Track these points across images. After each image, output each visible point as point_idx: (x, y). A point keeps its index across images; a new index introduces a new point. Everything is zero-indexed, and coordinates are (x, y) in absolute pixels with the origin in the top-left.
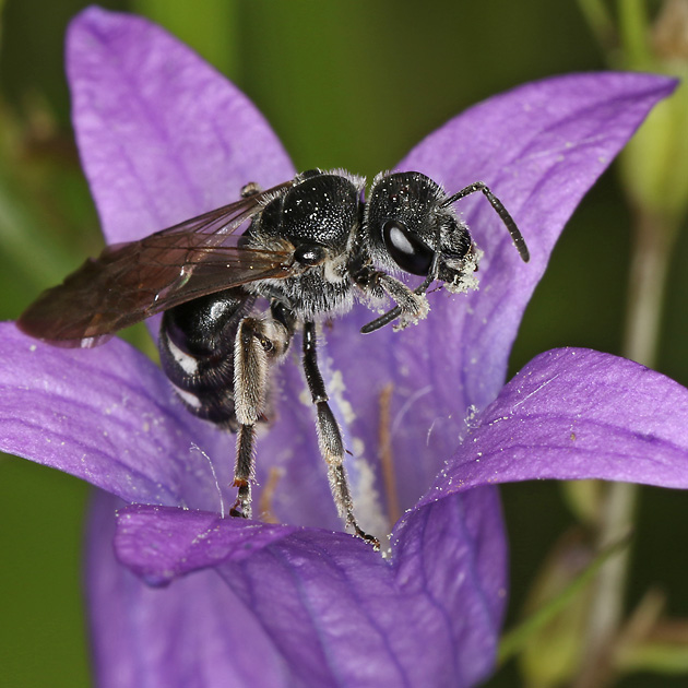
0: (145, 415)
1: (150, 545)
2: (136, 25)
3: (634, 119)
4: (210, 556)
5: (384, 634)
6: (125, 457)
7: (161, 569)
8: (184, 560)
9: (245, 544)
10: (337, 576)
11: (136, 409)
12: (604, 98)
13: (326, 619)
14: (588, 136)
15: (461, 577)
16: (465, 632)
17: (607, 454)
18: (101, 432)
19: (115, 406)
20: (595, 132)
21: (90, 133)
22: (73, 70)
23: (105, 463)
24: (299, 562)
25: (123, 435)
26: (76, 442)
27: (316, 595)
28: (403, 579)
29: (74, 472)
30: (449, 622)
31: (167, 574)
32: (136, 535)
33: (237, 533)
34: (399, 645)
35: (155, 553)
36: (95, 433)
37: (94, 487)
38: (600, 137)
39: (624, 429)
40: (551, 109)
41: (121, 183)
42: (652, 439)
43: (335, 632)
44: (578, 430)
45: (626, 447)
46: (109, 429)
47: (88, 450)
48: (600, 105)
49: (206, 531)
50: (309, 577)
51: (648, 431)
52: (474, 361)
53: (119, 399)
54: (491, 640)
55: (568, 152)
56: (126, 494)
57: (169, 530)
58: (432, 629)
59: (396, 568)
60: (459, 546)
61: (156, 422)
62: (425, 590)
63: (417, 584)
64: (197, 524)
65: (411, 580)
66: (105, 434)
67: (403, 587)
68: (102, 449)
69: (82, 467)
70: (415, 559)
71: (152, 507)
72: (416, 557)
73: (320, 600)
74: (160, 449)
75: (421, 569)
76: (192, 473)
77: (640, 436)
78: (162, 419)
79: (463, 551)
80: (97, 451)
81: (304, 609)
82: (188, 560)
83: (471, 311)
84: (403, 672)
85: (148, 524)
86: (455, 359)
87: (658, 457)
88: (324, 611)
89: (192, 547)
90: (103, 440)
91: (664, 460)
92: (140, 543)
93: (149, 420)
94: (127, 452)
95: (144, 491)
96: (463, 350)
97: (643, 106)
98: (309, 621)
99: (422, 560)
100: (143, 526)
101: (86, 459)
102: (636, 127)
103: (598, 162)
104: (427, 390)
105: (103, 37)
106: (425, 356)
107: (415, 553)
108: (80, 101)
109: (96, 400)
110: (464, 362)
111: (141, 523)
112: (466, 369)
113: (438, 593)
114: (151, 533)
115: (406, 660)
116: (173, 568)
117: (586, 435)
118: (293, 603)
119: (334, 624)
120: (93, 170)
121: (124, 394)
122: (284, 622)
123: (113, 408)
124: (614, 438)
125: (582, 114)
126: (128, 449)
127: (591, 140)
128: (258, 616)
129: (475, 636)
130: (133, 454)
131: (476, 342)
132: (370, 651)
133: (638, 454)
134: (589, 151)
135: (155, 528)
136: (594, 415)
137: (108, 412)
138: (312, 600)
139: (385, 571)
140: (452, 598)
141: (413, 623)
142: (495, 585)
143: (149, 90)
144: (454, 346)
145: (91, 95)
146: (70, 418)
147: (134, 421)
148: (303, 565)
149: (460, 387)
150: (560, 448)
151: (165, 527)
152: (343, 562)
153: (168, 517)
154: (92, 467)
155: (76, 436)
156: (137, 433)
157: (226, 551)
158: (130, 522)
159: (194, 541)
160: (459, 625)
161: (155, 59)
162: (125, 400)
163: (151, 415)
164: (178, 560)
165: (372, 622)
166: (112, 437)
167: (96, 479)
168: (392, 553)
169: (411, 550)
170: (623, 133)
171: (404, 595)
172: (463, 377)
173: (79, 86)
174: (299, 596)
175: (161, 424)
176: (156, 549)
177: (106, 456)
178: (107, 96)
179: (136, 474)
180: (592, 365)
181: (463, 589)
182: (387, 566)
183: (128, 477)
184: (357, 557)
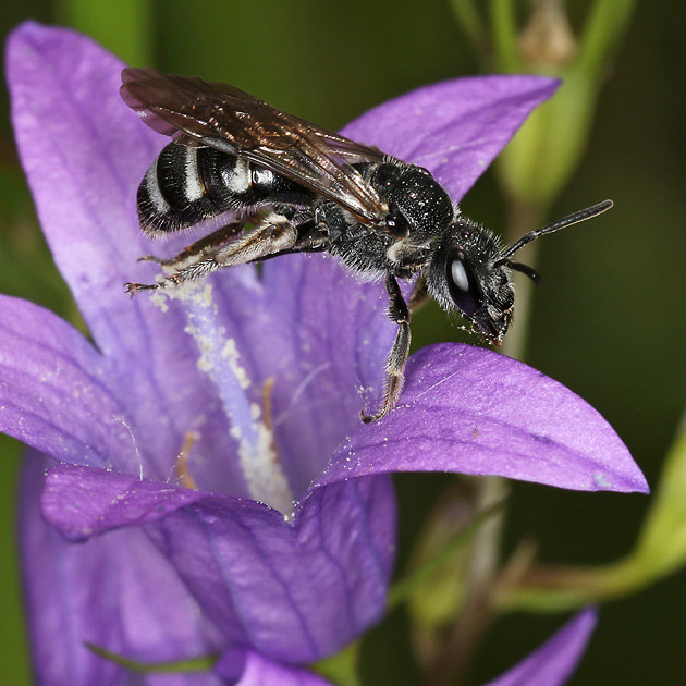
0: (76, 383)
1: (73, 504)
2: (68, 36)
3: (512, 124)
4: (126, 516)
5: (286, 586)
6: (58, 420)
7: (81, 526)
8: (102, 518)
9: (158, 507)
10: (244, 534)
11: (69, 378)
12: (488, 101)
13: (235, 570)
14: (472, 139)
15: (354, 534)
16: (359, 583)
17: (508, 453)
18: (37, 398)
19: (50, 374)
20: (478, 135)
21: (27, 131)
22: (12, 75)
23: (40, 426)
24: (211, 520)
25: (56, 401)
26: (14, 406)
27: (226, 549)
28: (304, 538)
29: (12, 434)
30: (344, 575)
31: (86, 531)
32: (61, 493)
33: (153, 496)
34: (299, 595)
35: (76, 511)
36: (31, 398)
37: (30, 447)
38: (481, 141)
39: (522, 430)
40: (440, 113)
41: (55, 175)
42: (547, 441)
43: (242, 582)
44: (479, 428)
45: (524, 447)
46: (44, 395)
47: (25, 414)
48: (484, 108)
49: (125, 492)
50: (219, 533)
51: (543, 433)
52: (366, 342)
53: (53, 368)
54: (381, 590)
55: (451, 155)
56: (58, 454)
57: (91, 490)
58: (330, 581)
59: (297, 529)
60: (352, 507)
61: (85, 390)
62: (323, 548)
63: (315, 543)
64: (117, 486)
65: (310, 539)
66: (41, 399)
67: (303, 545)
68: (38, 413)
69: (19, 429)
70: (314, 521)
71: (77, 468)
72: (315, 519)
73: (229, 553)
74: (89, 414)
75: (320, 530)
76: (116, 435)
77: (537, 438)
78: (91, 387)
79: (356, 511)
80: (33, 415)
81: (214, 560)
82: (106, 519)
83: (363, 298)
84: (302, 619)
85: (72, 484)
86: (349, 339)
87: (554, 459)
88: (232, 564)
89: (111, 507)
90: (38, 404)
91: (559, 463)
92: (65, 501)
93: (79, 388)
94: (59, 416)
95: (74, 452)
96: (357, 332)
97: (523, 110)
98: (219, 571)
99: (320, 521)
100: (68, 486)
101: (23, 422)
102: (514, 131)
103: (478, 165)
104: (326, 366)
105: (39, 48)
106: (325, 335)
107: (314, 516)
108: (18, 102)
109: (33, 369)
110: (358, 343)
111: (67, 482)
112: (360, 349)
113: (334, 550)
114: (75, 492)
115: (305, 609)
116: (92, 526)
117: (487, 433)
118: (205, 554)
119: (242, 575)
120: (29, 164)
121: (58, 364)
122: (197, 571)
123: (47, 376)
124: (513, 438)
125: (468, 117)
126: (61, 413)
127: (473, 143)
128: (175, 565)
129: (368, 586)
130: (64, 417)
131: (367, 325)
132: (272, 599)
133: (536, 456)
134: (471, 154)
135: (79, 488)
136: (495, 413)
137: (44, 379)
138: (222, 553)
139: (287, 531)
140: (346, 554)
141: (312, 577)
142: (385, 540)
143: (80, 94)
144: (349, 328)
145: (28, 98)
146: (10, 384)
147: (67, 388)
148: (215, 522)
149: (355, 365)
150: (463, 443)
151: (89, 488)
152: (249, 522)
153: (92, 478)
154: (29, 429)
155: (14, 401)
156: (69, 400)
157: (141, 512)
158: (57, 481)
159: (113, 502)
160: (353, 577)
161: (85, 67)
162: (58, 370)
163: (81, 383)
164: (97, 518)
165: (276, 576)
166: (46, 402)
167: (31, 440)
168: (295, 517)
169: (311, 513)
170: (502, 137)
171: (303, 553)
172: (357, 356)
173: (18, 91)
174: (210, 549)
175: (89, 392)
176: (78, 508)
177: (41, 419)
178: (43, 99)
179: (67, 436)
180: (490, 366)
181: (356, 545)
182: (289, 527)
183: (60, 439)
184: (262, 519)
